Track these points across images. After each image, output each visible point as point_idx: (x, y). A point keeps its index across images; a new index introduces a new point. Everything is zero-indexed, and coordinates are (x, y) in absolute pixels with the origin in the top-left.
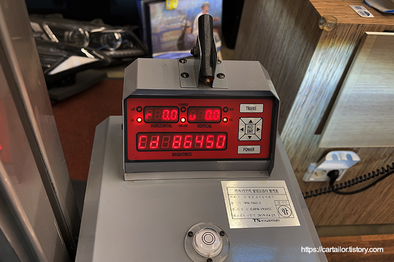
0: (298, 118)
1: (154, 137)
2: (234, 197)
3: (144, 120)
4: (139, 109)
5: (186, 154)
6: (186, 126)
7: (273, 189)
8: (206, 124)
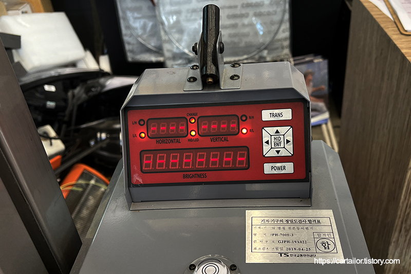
1: (160, 155)
2: (260, 228)
3: (147, 135)
4: (141, 122)
5: (199, 176)
6: (197, 140)
7: (314, 219)
8: (221, 137)
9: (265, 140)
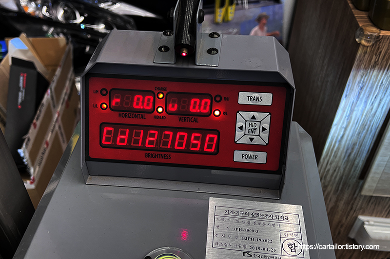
0: (335, 156)
1: (122, 130)
2: (223, 219)
3: (109, 106)
4: (103, 92)
5: (163, 157)
6: (164, 118)
7: (281, 215)
8: (191, 117)
9: (239, 124)
